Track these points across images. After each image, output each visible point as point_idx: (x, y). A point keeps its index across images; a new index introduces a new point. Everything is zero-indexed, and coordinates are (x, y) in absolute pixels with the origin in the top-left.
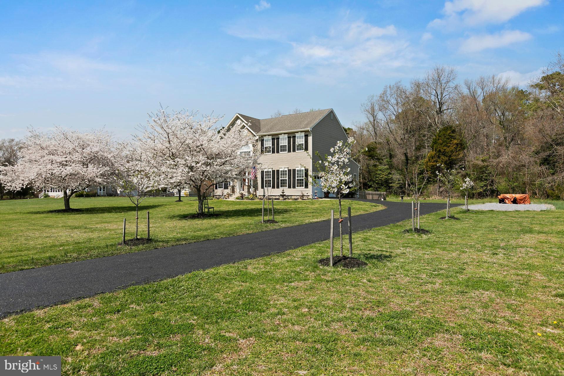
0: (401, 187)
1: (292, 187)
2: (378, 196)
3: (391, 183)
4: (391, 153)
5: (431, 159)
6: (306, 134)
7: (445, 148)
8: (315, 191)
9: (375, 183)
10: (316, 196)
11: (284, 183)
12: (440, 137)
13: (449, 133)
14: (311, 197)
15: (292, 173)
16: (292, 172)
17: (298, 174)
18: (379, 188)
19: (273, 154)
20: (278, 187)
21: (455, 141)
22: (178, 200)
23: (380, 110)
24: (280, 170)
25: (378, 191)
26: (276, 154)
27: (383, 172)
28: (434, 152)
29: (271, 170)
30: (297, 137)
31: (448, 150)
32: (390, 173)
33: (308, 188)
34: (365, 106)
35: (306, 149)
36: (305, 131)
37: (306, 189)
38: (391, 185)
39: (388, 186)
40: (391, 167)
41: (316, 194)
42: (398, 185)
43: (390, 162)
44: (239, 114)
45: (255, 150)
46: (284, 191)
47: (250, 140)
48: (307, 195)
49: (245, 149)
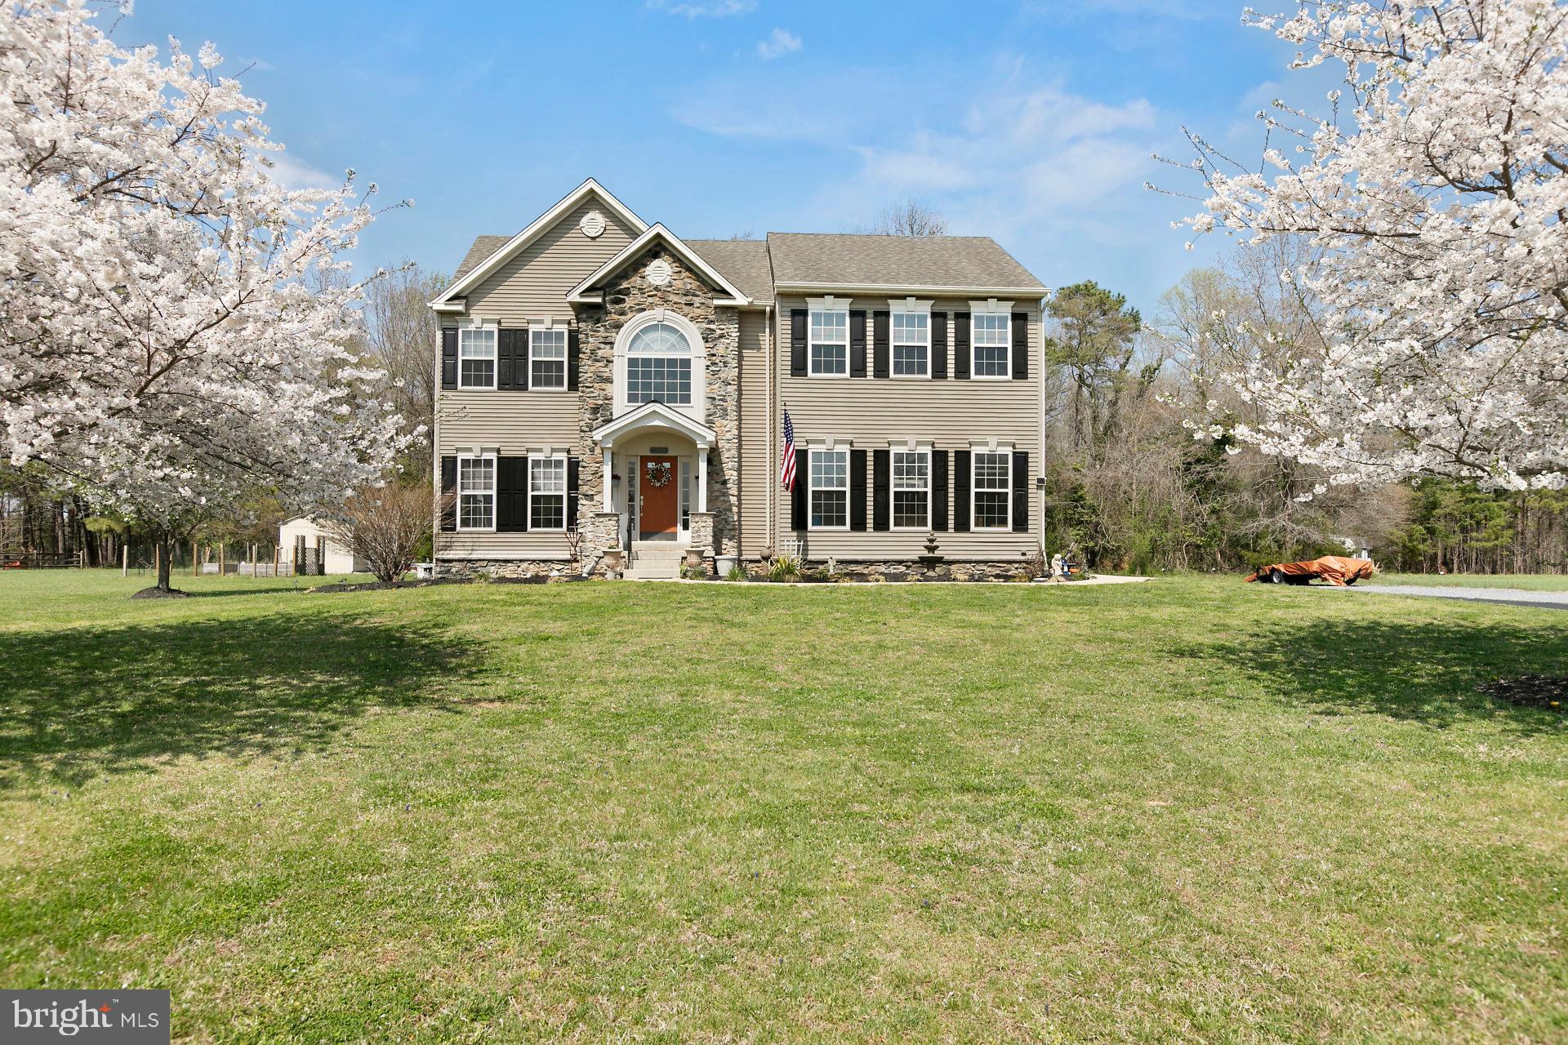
1: (951, 526)
6: (1019, 310)
11: (912, 509)
15: (952, 468)
16: (952, 463)
17: (979, 472)
19: (859, 381)
20: (882, 526)
22: (155, 583)
24: (895, 450)
26: (874, 382)
29: (844, 449)
30: (979, 319)
33: (1025, 530)
37: (1021, 536)
45: (714, 355)
46: (935, 544)
47: (686, 309)
48: (1023, 558)
49: (657, 349)
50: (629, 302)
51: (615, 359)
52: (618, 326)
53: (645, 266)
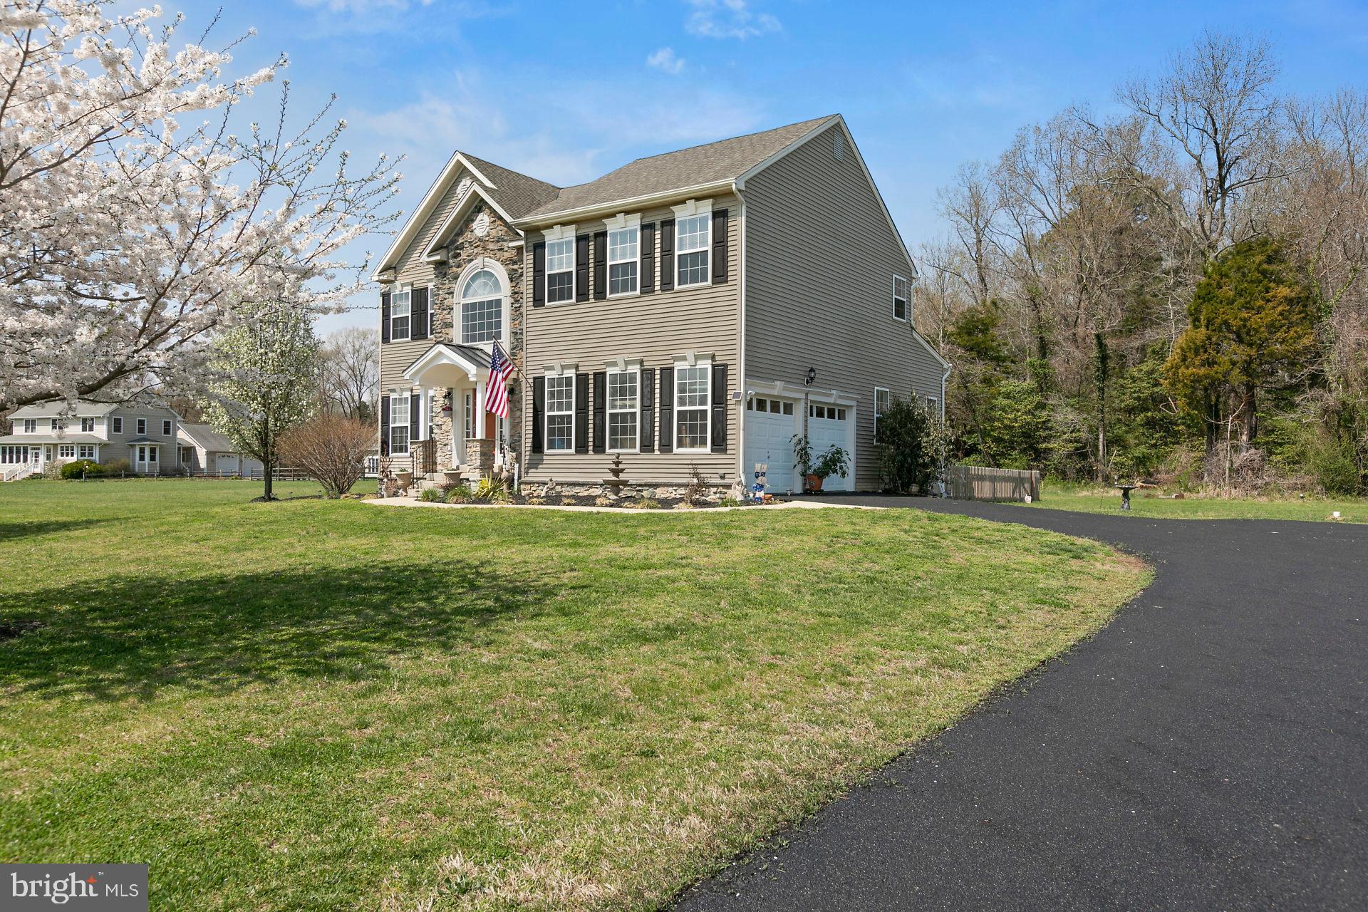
0: (1081, 454)
1: (656, 447)
2: (1010, 486)
3: (1047, 439)
4: (1046, 335)
5: (1190, 355)
6: (720, 207)
7: (1244, 315)
8: (758, 467)
9: (989, 440)
10: (761, 487)
11: (624, 431)
12: (1227, 276)
13: (1260, 265)
14: (736, 494)
15: (657, 386)
16: (657, 381)
17: (682, 390)
18: (1002, 454)
19: (583, 305)
20: (600, 448)
21: (1283, 291)
23: (1004, 203)
24: (610, 371)
25: (999, 466)
26: (592, 304)
27: (1018, 401)
28: (1203, 330)
29: (571, 373)
30: (682, 224)
31: (1255, 320)
32: (1041, 406)
33: (724, 451)
34: (951, 195)
35: (721, 276)
36: (714, 196)
37: (719, 458)
38: (1044, 445)
39: (1032, 448)
40: (1045, 384)
41: (761, 480)
42: (1071, 447)
43: (1042, 366)
44: (468, 157)
45: (516, 293)
46: (621, 466)
47: (499, 254)
48: (723, 481)
49: (481, 295)
50: (464, 255)
51: (454, 306)
52: (456, 278)
53: (473, 221)
